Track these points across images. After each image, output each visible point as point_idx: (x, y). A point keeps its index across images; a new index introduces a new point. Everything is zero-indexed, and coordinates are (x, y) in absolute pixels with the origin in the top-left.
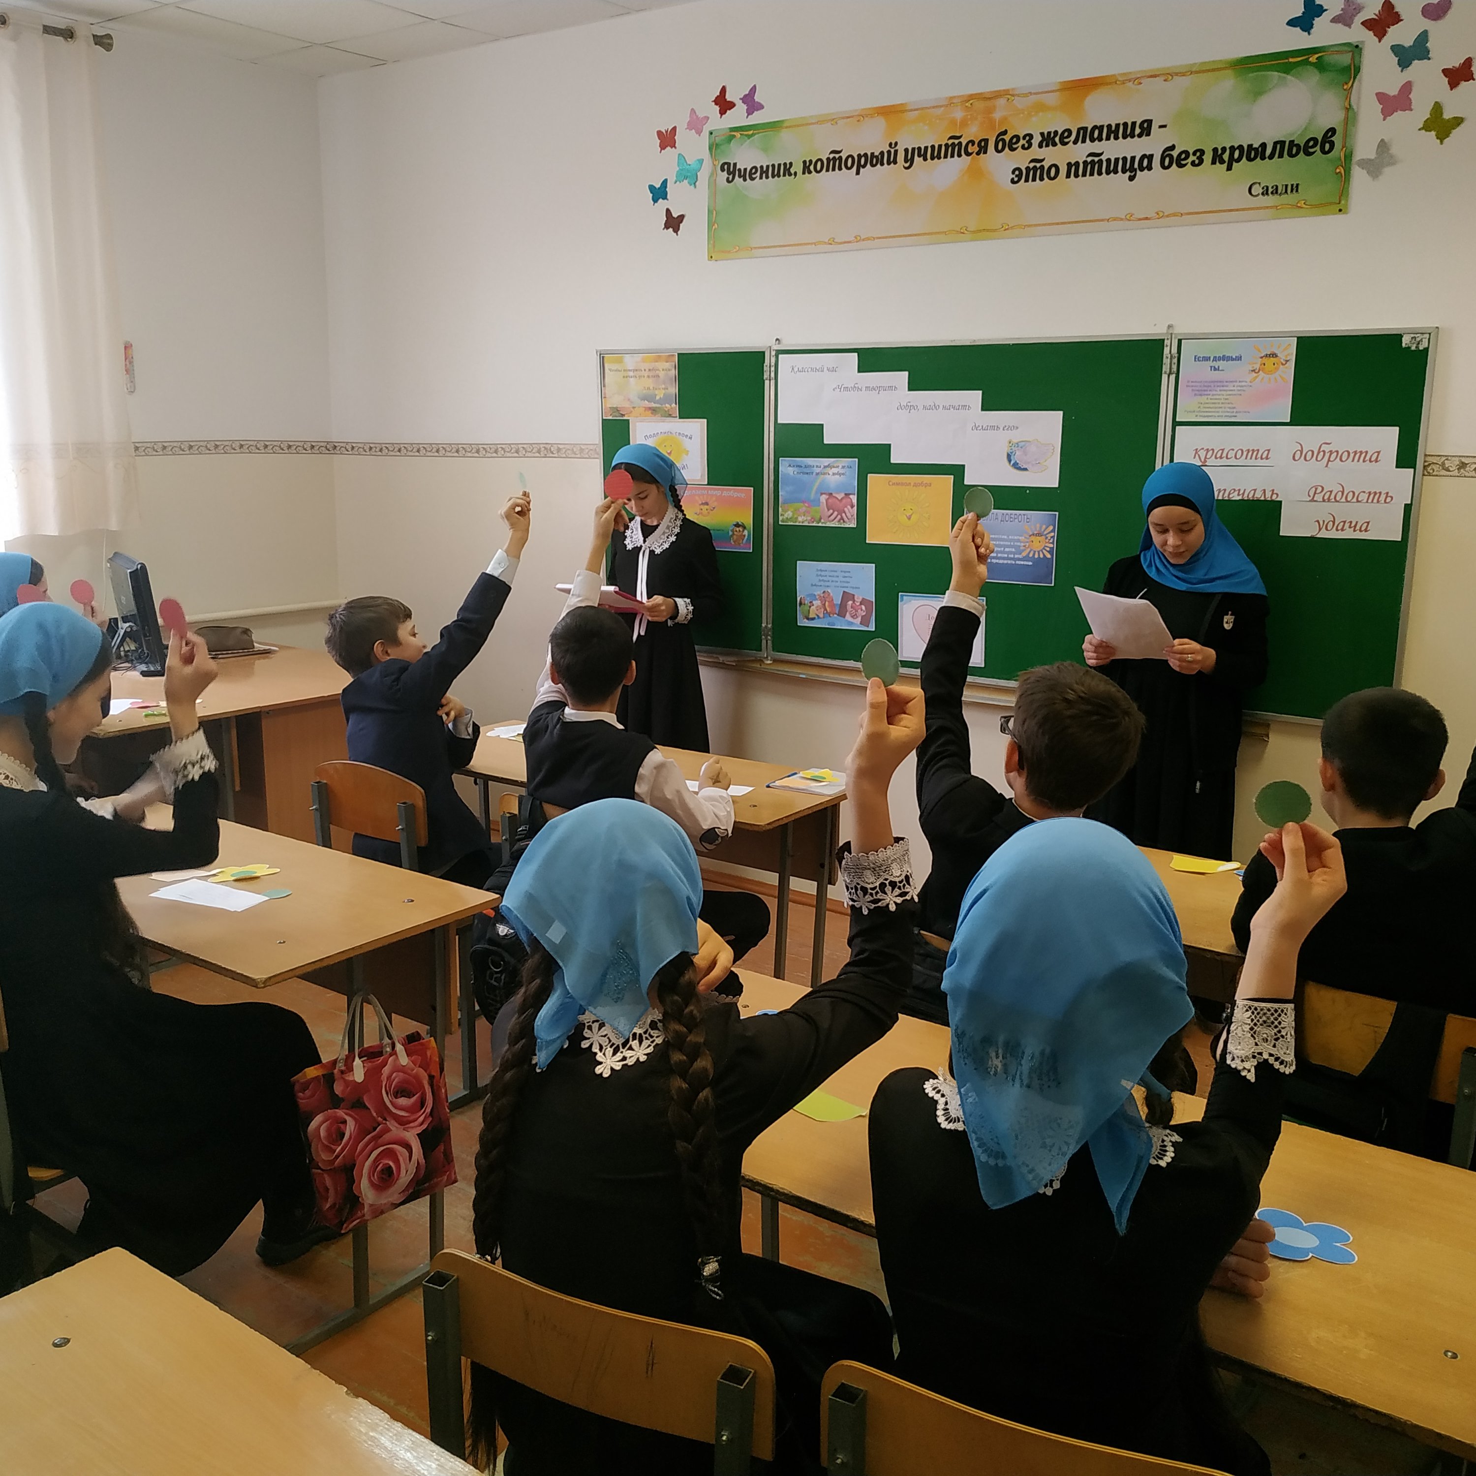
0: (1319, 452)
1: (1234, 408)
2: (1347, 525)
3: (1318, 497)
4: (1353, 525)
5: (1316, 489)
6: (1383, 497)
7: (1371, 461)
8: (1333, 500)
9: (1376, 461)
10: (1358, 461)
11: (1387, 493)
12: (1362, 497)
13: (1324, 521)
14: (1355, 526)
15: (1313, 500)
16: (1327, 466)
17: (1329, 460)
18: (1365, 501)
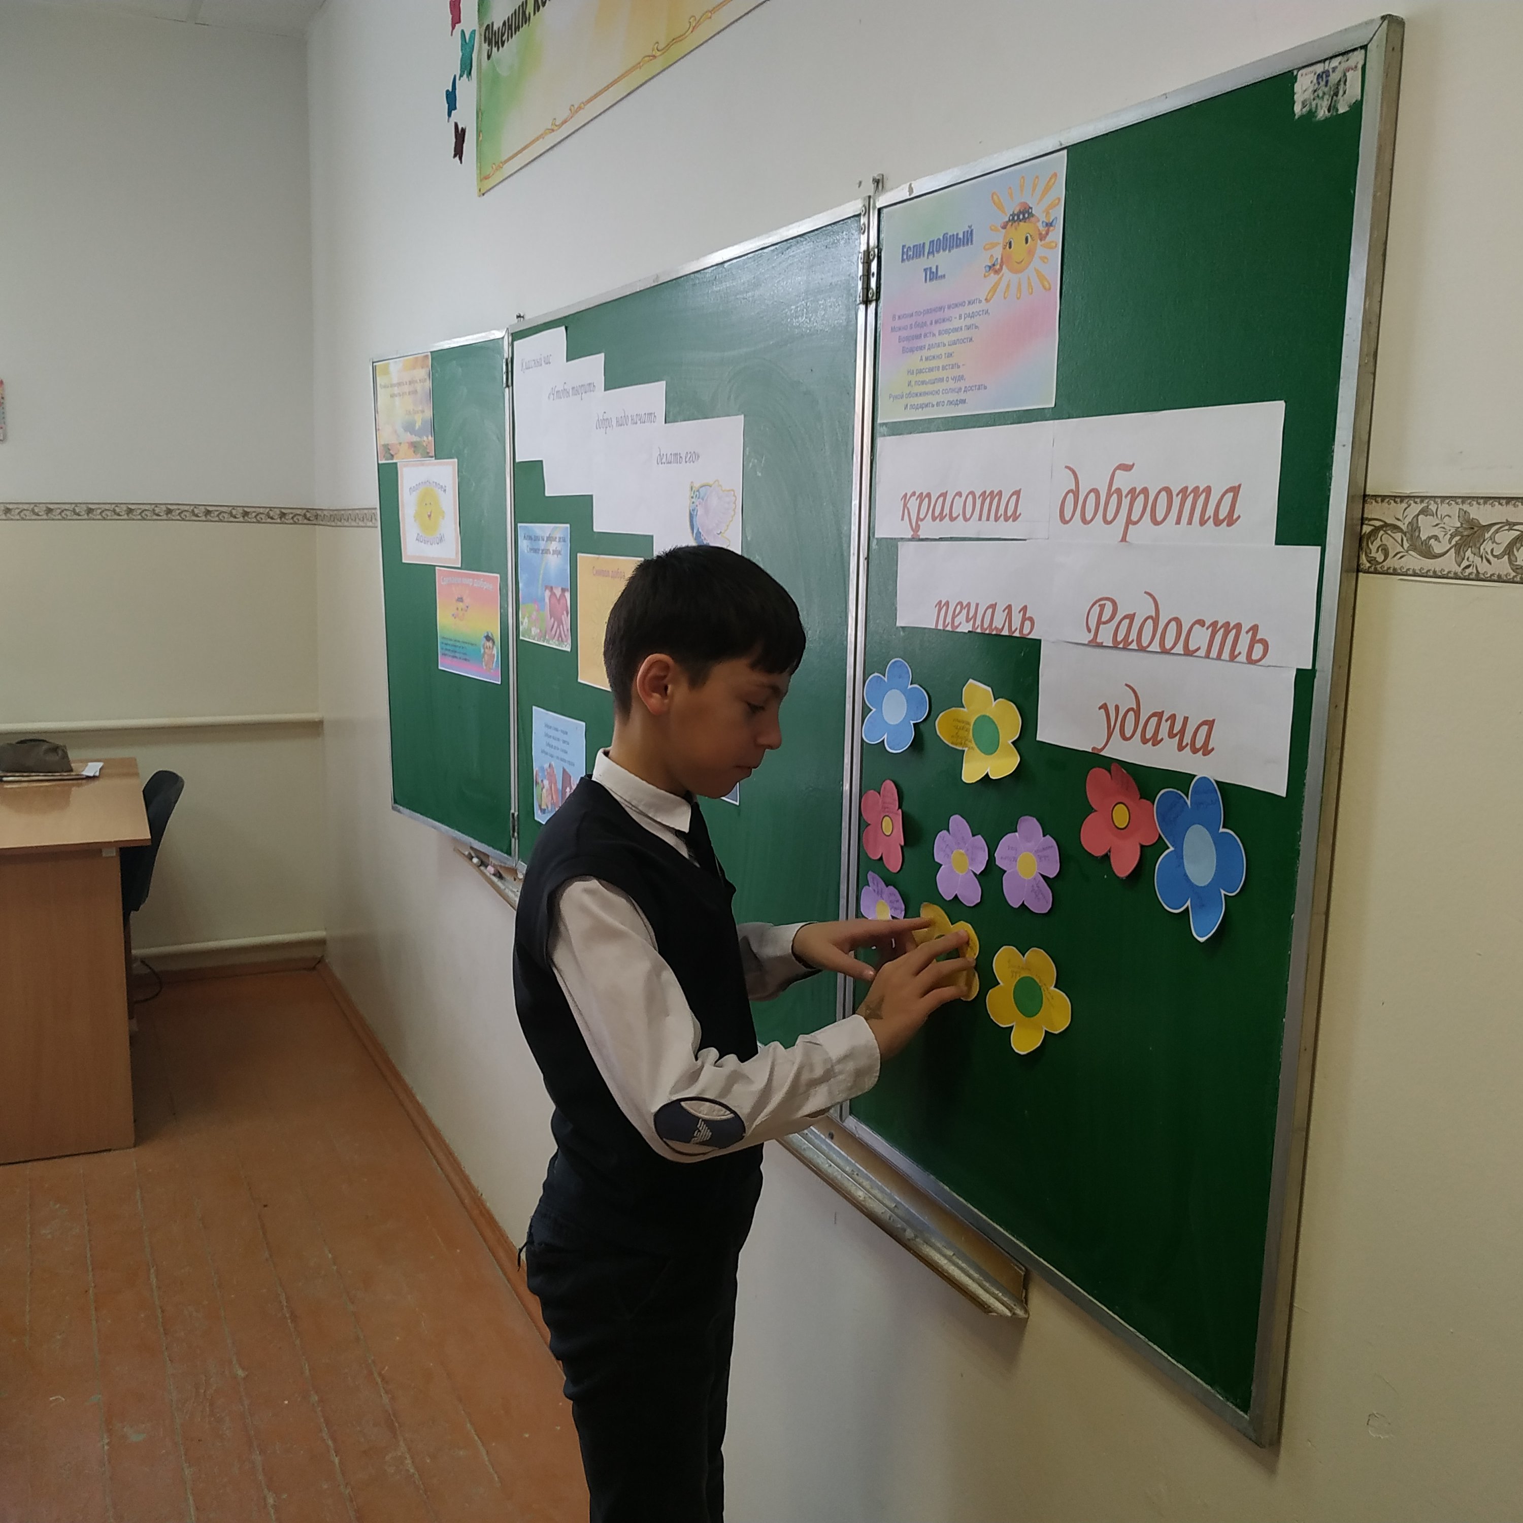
0: (1109, 496)
1: (961, 378)
2: (1165, 726)
3: (1105, 637)
4: (1177, 728)
5: (1102, 607)
6: (1245, 640)
7: (1217, 523)
8: (1134, 646)
9: (1231, 520)
10: (1190, 522)
11: (1255, 629)
12: (1200, 638)
13: (1117, 708)
14: (1183, 731)
15: (1095, 644)
16: (1124, 539)
17: (1129, 522)
18: (1202, 653)
